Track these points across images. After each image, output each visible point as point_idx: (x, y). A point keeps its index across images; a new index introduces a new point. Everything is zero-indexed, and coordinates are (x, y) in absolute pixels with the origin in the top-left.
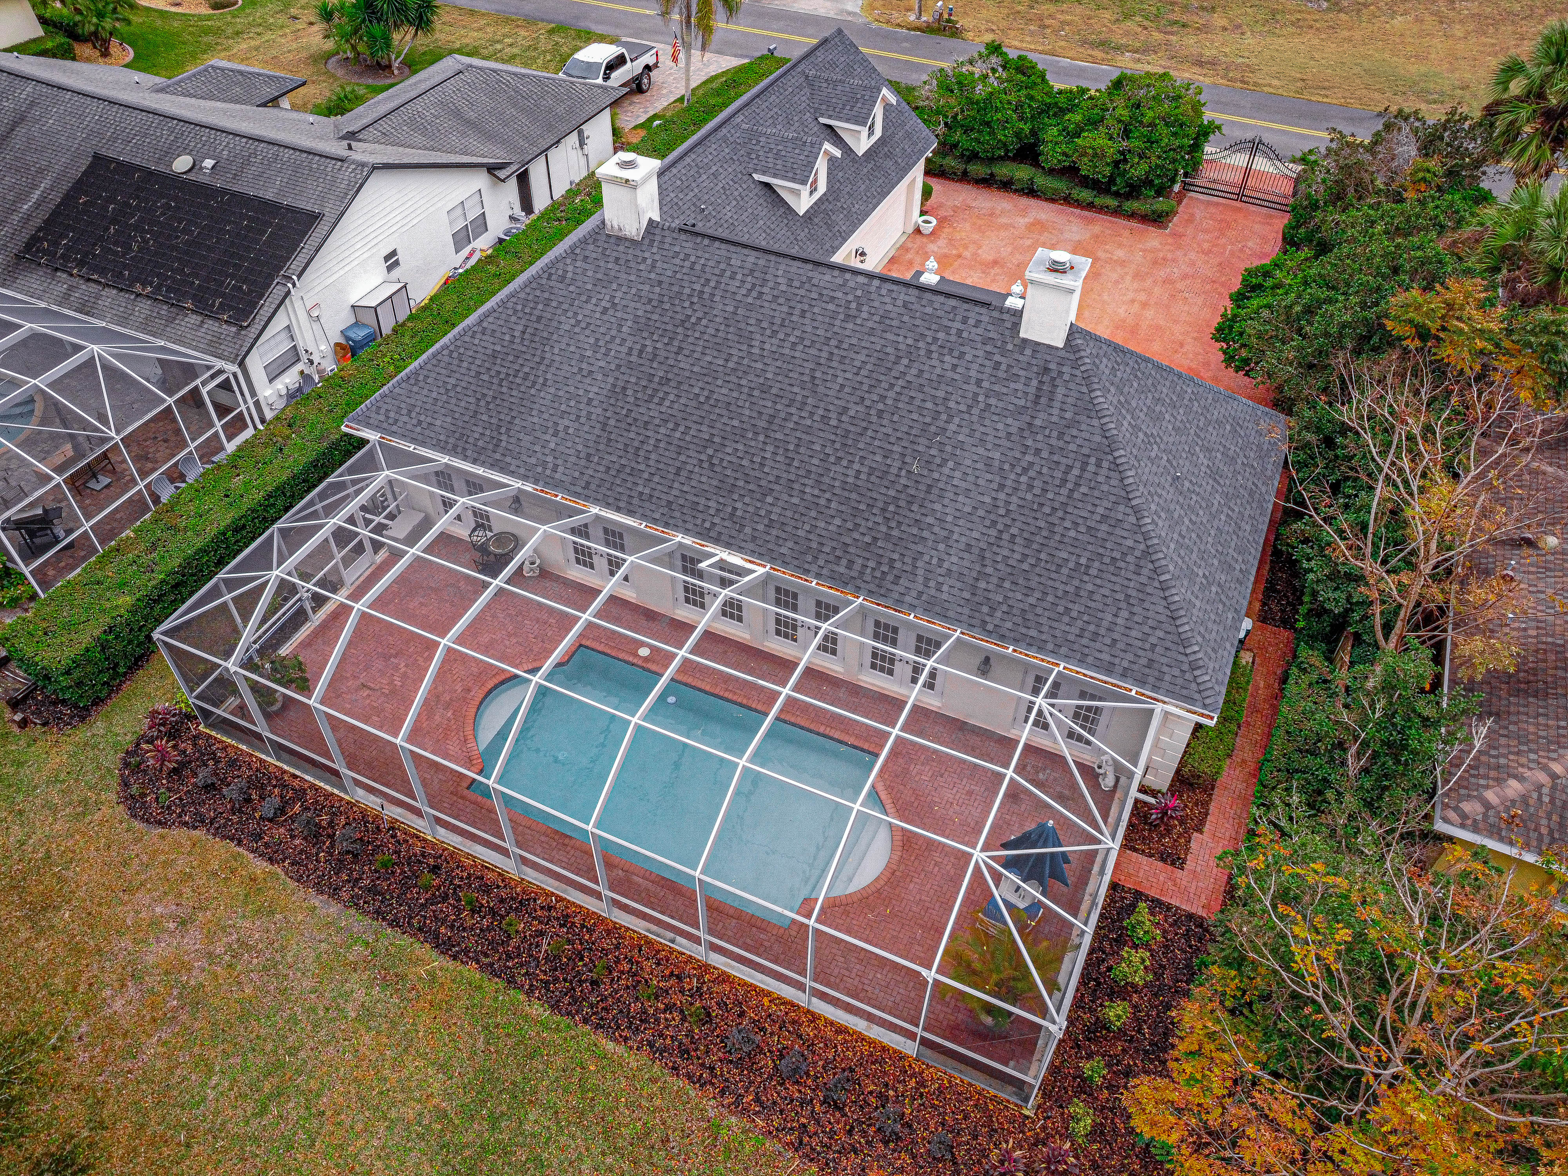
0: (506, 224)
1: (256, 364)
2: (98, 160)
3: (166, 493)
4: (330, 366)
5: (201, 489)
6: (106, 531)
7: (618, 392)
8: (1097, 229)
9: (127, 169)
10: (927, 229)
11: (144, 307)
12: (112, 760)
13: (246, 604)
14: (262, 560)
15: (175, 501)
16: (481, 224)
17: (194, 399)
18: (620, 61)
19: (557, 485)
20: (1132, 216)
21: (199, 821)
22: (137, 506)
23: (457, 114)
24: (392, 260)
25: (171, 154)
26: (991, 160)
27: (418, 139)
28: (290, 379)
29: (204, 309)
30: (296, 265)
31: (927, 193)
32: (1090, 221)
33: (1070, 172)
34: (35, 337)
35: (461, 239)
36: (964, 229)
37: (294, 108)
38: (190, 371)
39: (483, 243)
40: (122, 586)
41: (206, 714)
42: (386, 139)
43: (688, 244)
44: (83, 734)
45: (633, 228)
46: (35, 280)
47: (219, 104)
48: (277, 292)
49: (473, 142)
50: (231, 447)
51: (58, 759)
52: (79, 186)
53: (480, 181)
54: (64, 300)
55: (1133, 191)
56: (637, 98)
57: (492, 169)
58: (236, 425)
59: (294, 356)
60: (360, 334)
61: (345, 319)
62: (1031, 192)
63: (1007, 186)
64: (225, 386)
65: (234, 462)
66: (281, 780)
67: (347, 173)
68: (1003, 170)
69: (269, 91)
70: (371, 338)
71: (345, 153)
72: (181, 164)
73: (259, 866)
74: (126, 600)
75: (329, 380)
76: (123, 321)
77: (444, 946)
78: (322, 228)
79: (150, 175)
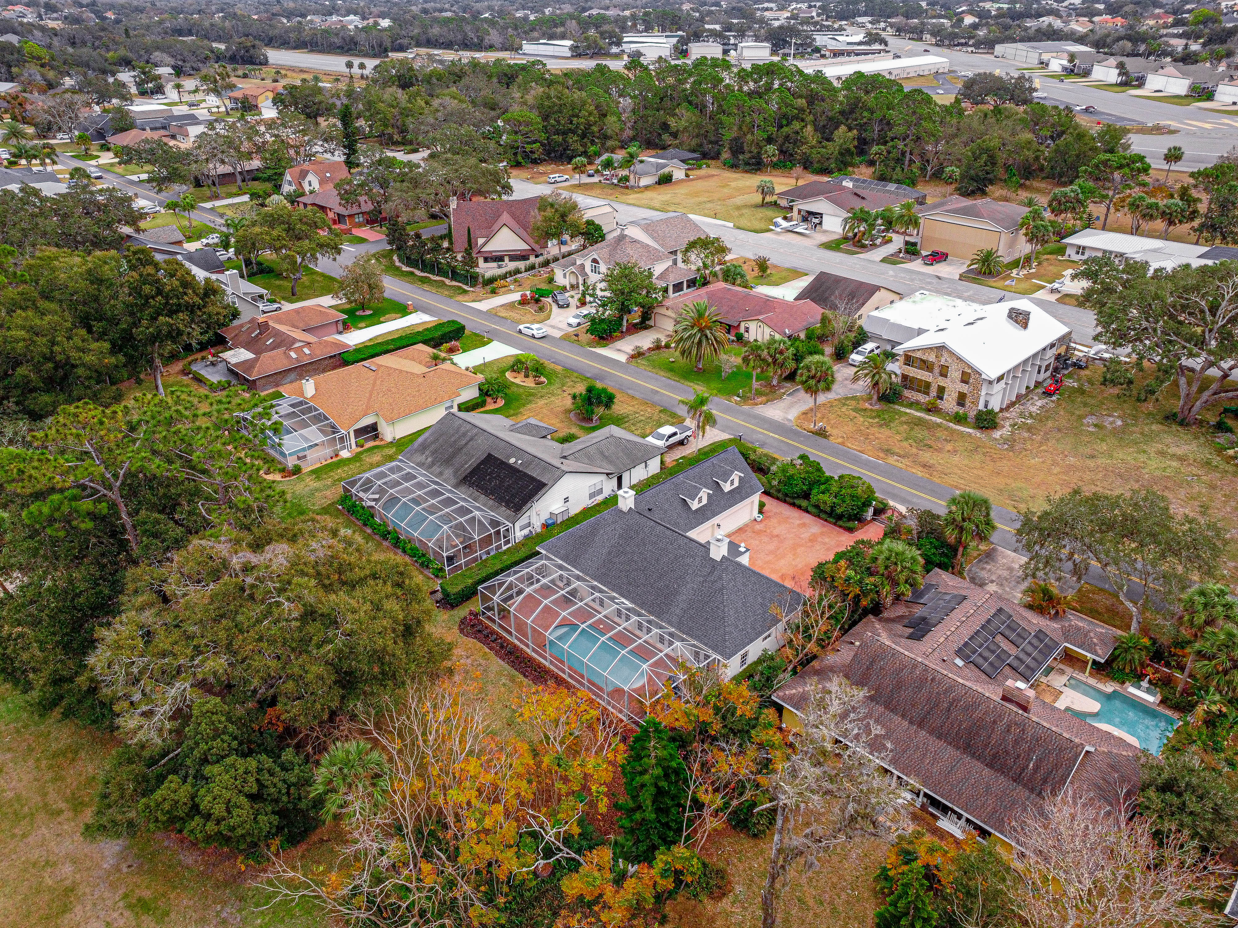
0: (610, 492)
1: (518, 525)
2: (490, 456)
3: (484, 557)
4: (539, 530)
5: (494, 557)
6: (466, 564)
7: (610, 553)
8: (825, 529)
9: (497, 459)
10: (759, 519)
11: (491, 502)
12: (458, 620)
13: (501, 585)
14: (508, 575)
15: (486, 560)
16: (601, 491)
17: (498, 533)
18: (675, 434)
19: (588, 575)
20: (840, 527)
21: (475, 638)
22: (475, 560)
23: (602, 453)
24: (566, 500)
25: (509, 457)
26: (794, 498)
27: (586, 461)
28: (526, 532)
29: (507, 506)
30: (536, 498)
31: (762, 506)
32: (824, 526)
33: (817, 506)
34: (449, 498)
35: (592, 496)
36: (774, 521)
37: (552, 439)
38: (498, 524)
39: (599, 498)
40: (471, 578)
41: (484, 613)
42: (576, 459)
43: (637, 516)
44: (452, 612)
45: (625, 509)
46: (464, 488)
47: (527, 437)
48: (529, 505)
49: (604, 464)
50: (504, 548)
51: (445, 617)
52: (483, 462)
53: (603, 477)
54: (470, 496)
55: (840, 517)
56: (680, 448)
57: (608, 474)
58: (507, 542)
59: (529, 524)
60: (550, 522)
61: (547, 516)
62: (807, 511)
63: (799, 507)
64: (507, 530)
65: (505, 552)
66: (497, 634)
67: (558, 473)
68: (797, 502)
69: (544, 433)
70: (554, 523)
71: (559, 465)
72: (512, 461)
73: (487, 650)
74: (470, 581)
75: (538, 535)
76: (484, 505)
77: (525, 676)
78: (546, 488)
79: (503, 463)
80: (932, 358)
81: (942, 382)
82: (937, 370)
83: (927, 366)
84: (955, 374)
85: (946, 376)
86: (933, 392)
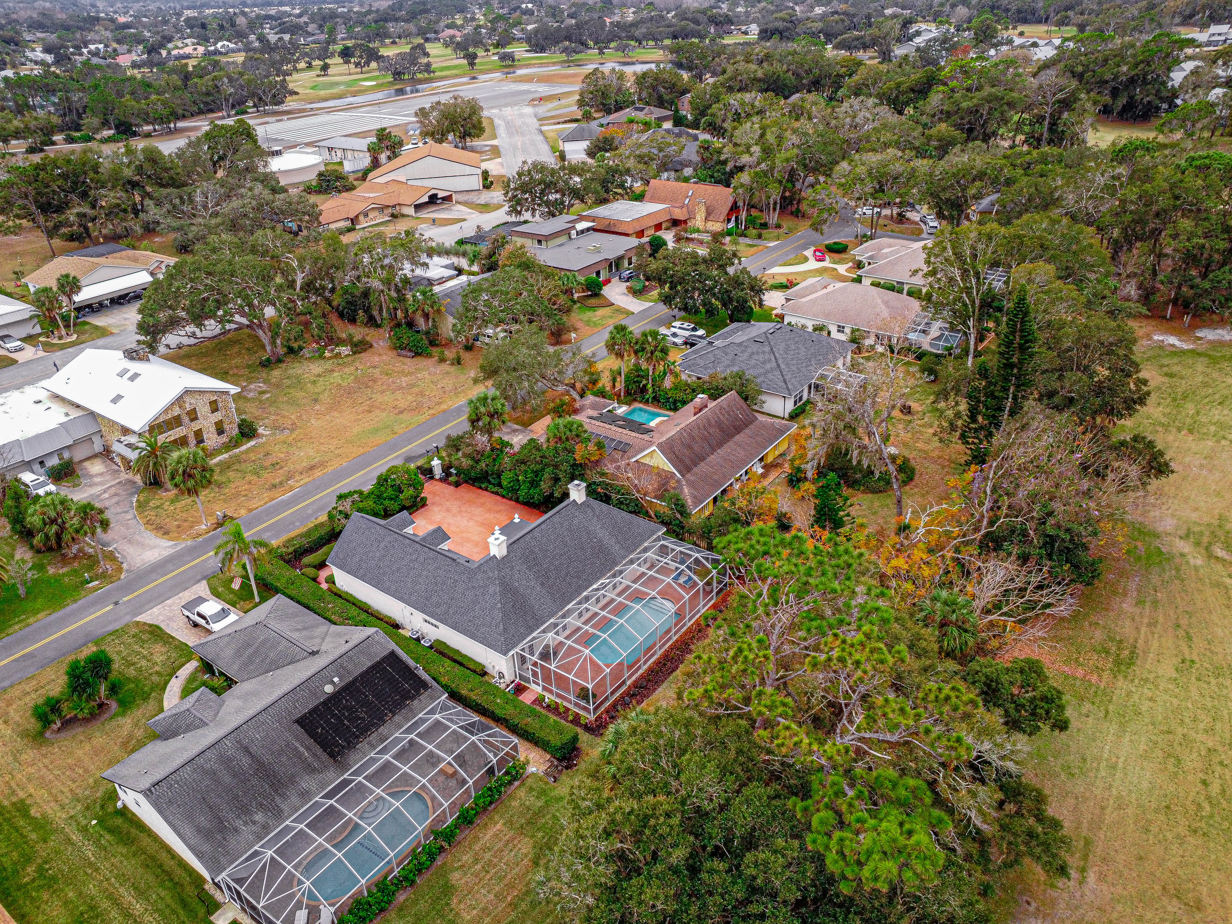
2: (300, 720)
11: (398, 718)
25: (319, 693)
72: (329, 689)
79: (324, 703)
80: (177, 411)
81: (195, 426)
82: (186, 419)
83: (177, 421)
84: (203, 410)
85: (196, 418)
86: (192, 441)
